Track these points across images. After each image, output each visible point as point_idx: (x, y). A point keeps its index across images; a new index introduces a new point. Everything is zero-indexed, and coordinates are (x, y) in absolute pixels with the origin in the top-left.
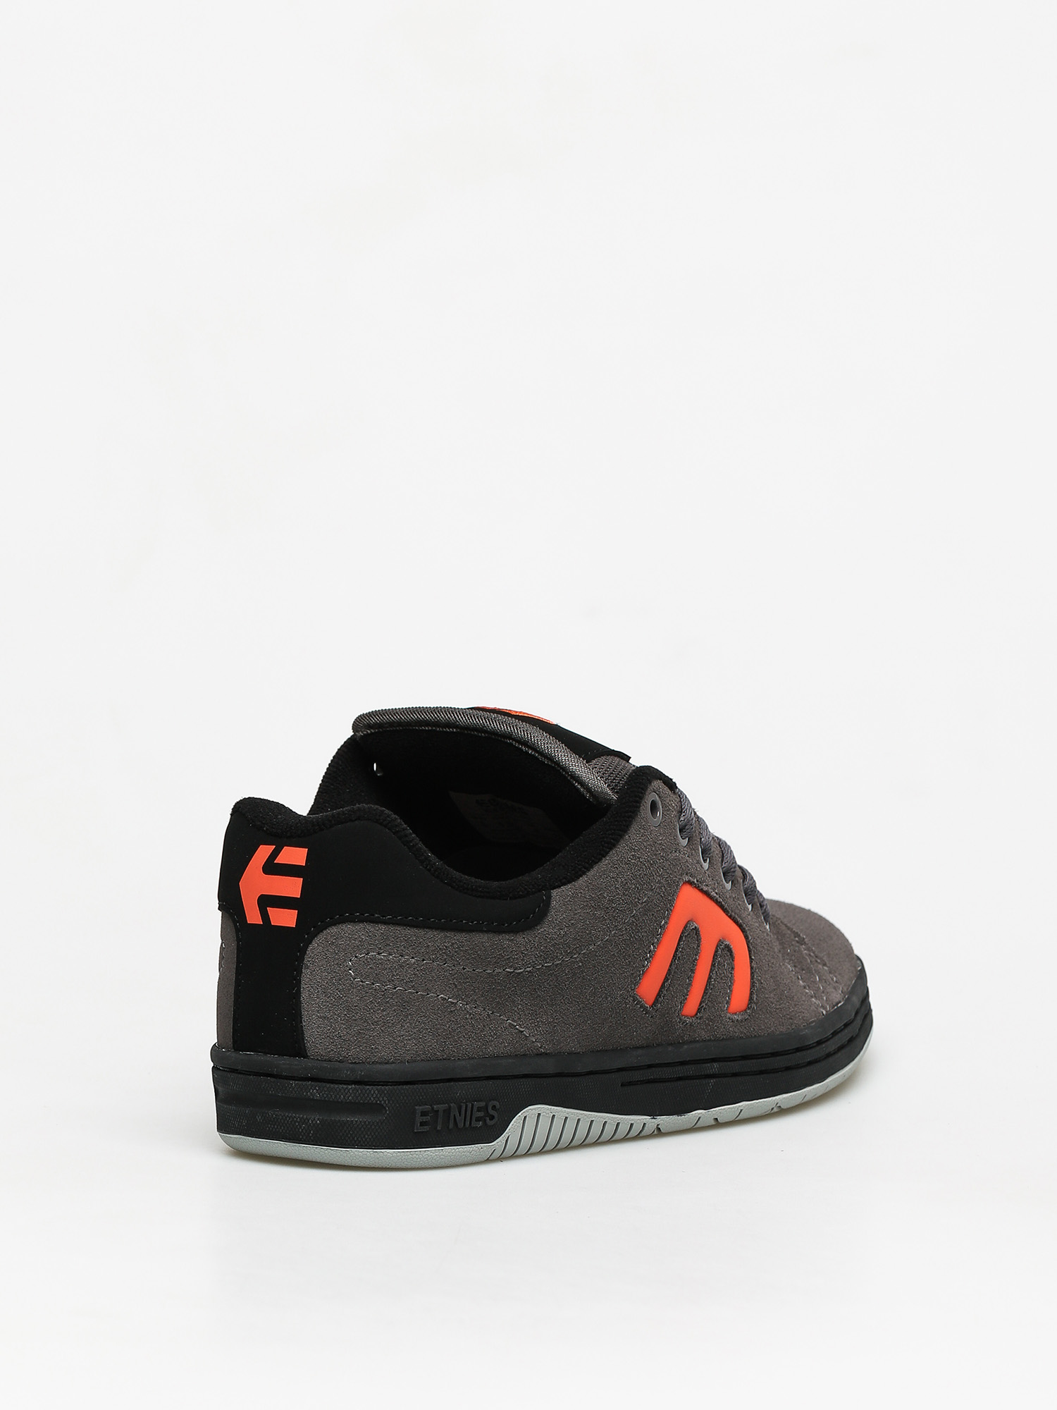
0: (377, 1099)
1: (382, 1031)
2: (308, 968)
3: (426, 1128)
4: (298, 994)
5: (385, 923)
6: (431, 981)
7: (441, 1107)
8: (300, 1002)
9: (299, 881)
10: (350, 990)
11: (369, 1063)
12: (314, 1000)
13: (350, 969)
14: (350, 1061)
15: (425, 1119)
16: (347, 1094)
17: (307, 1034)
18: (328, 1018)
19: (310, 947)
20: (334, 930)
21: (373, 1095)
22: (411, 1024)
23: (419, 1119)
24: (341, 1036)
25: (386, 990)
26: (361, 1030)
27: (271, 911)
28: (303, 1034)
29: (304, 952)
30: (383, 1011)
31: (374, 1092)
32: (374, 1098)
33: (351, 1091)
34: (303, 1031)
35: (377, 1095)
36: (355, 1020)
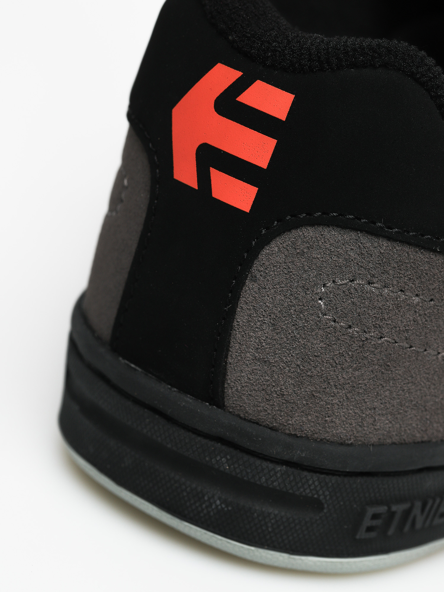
0: (314, 492)
1: (347, 398)
2: (254, 279)
3: (373, 534)
4: (231, 315)
5: (389, 238)
6: (435, 331)
7: (399, 508)
8: (231, 328)
9: (271, 144)
10: (313, 330)
11: (315, 440)
12: (254, 332)
13: (320, 299)
14: (287, 432)
15: (375, 523)
16: (271, 477)
17: (231, 376)
18: (270, 363)
19: (266, 250)
20: (309, 232)
21: (310, 486)
22: (391, 392)
23: (367, 522)
24: (283, 395)
25: (367, 339)
26: (316, 391)
27: (216, 176)
28: (225, 374)
29: (254, 254)
30: (356, 369)
31: (314, 482)
32: (311, 490)
33: (279, 475)
34: (226, 369)
35: (316, 487)
36: (311, 377)
